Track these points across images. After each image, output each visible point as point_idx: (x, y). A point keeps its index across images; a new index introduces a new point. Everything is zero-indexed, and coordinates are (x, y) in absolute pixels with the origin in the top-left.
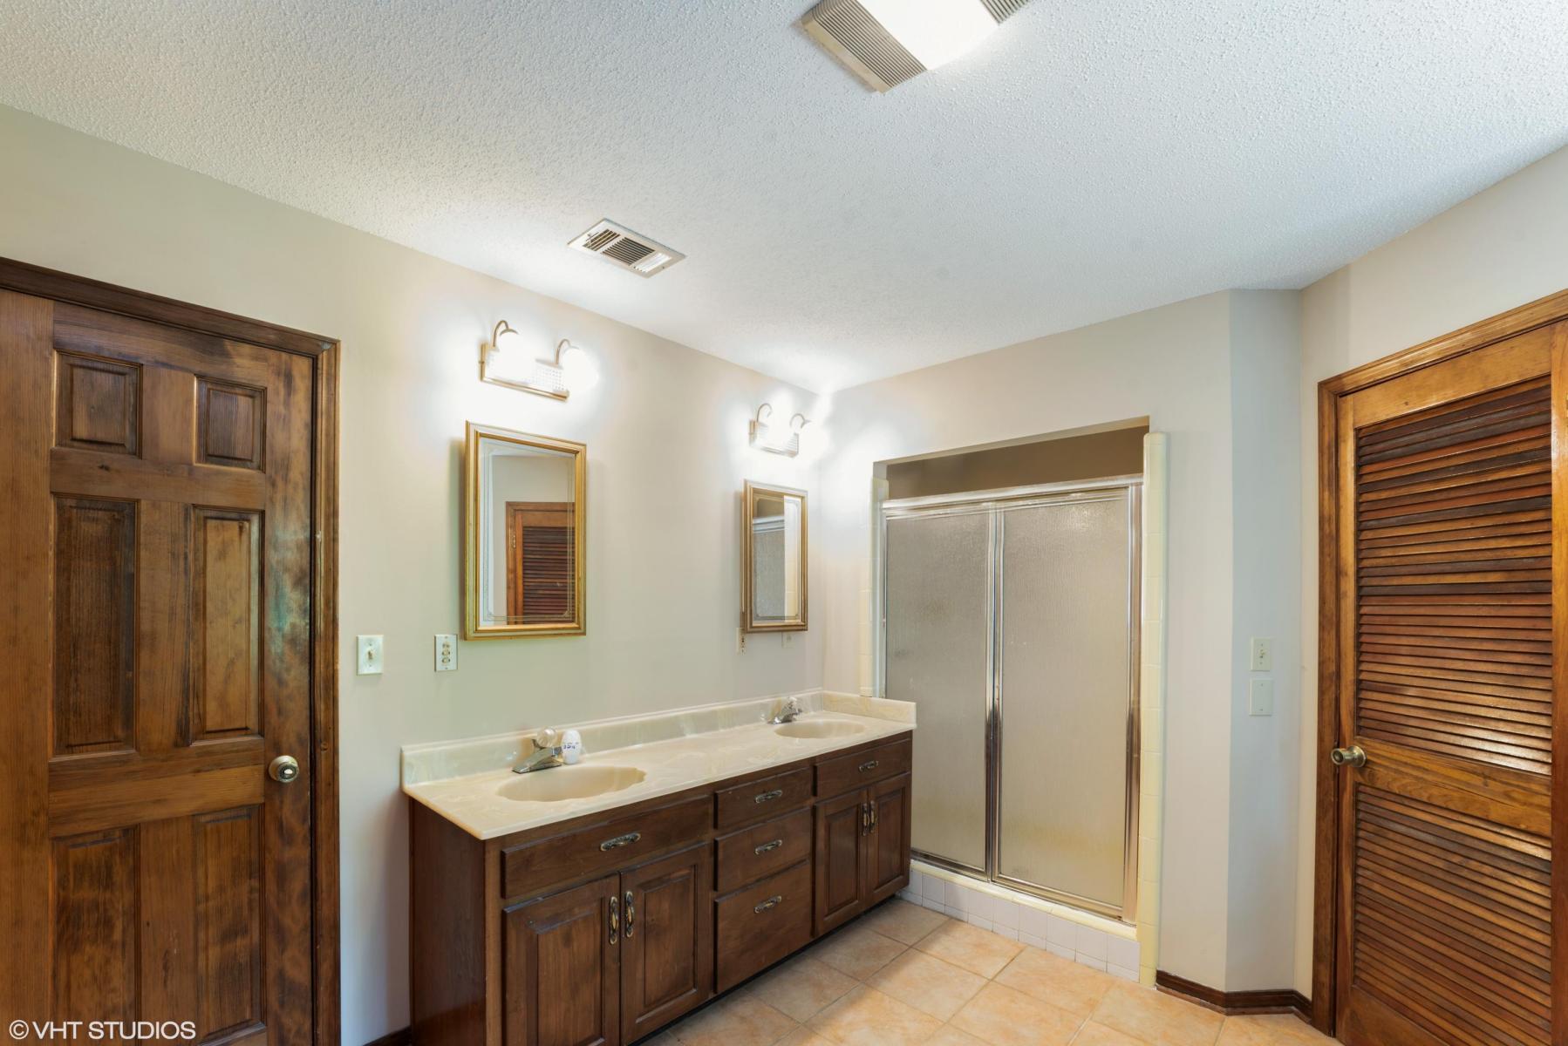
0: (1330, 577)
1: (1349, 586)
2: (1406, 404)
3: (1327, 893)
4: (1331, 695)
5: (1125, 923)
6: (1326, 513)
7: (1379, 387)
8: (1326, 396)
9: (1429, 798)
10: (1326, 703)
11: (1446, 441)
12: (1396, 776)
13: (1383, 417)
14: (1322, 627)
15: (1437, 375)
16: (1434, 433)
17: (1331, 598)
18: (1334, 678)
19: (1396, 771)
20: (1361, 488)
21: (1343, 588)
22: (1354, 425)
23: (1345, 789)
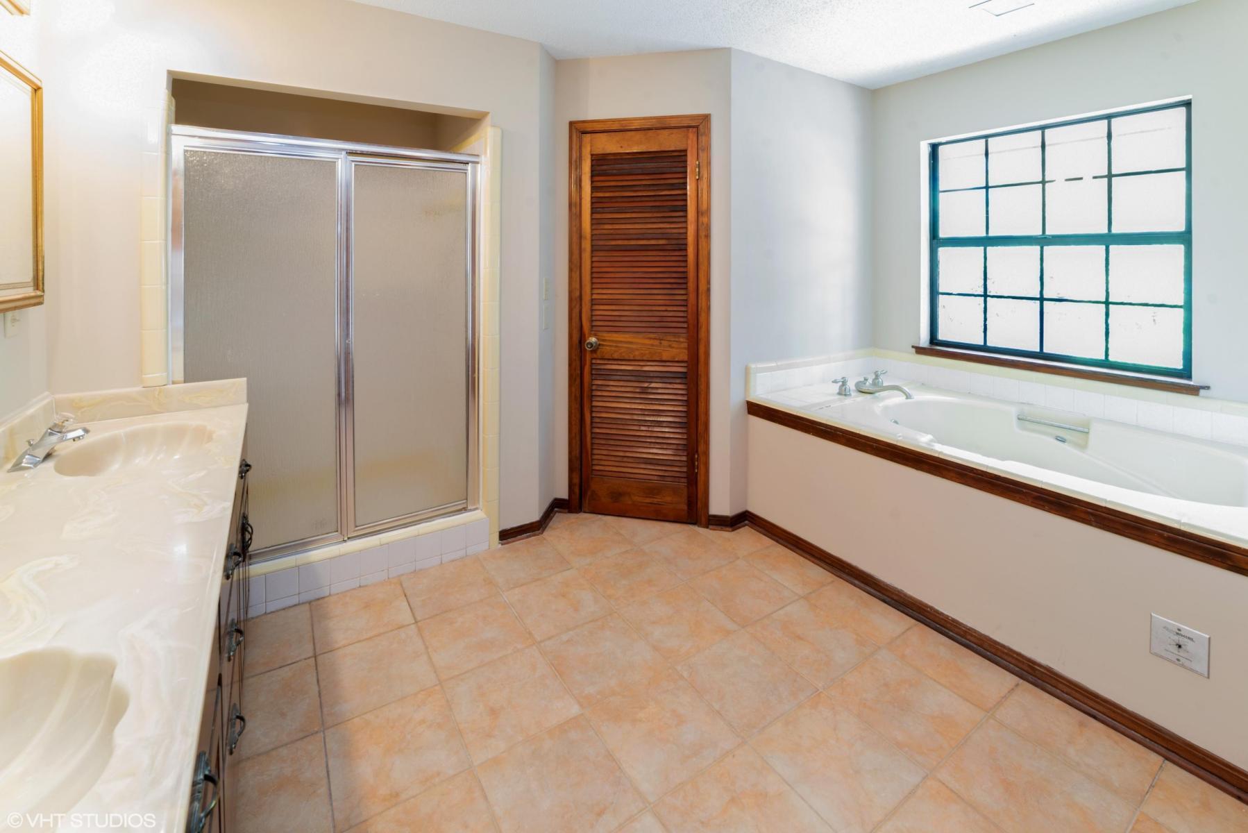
0: (575, 239)
1: (587, 245)
2: (621, 147)
3: (576, 429)
4: (576, 311)
5: (471, 510)
6: (573, 200)
7: (605, 134)
8: (574, 131)
9: (634, 357)
10: (574, 315)
11: (640, 171)
12: (616, 349)
13: (608, 152)
14: (571, 270)
15: (638, 136)
16: (634, 166)
17: (576, 252)
18: (578, 299)
19: (616, 347)
20: (594, 189)
21: (583, 246)
22: (591, 152)
23: (585, 364)
